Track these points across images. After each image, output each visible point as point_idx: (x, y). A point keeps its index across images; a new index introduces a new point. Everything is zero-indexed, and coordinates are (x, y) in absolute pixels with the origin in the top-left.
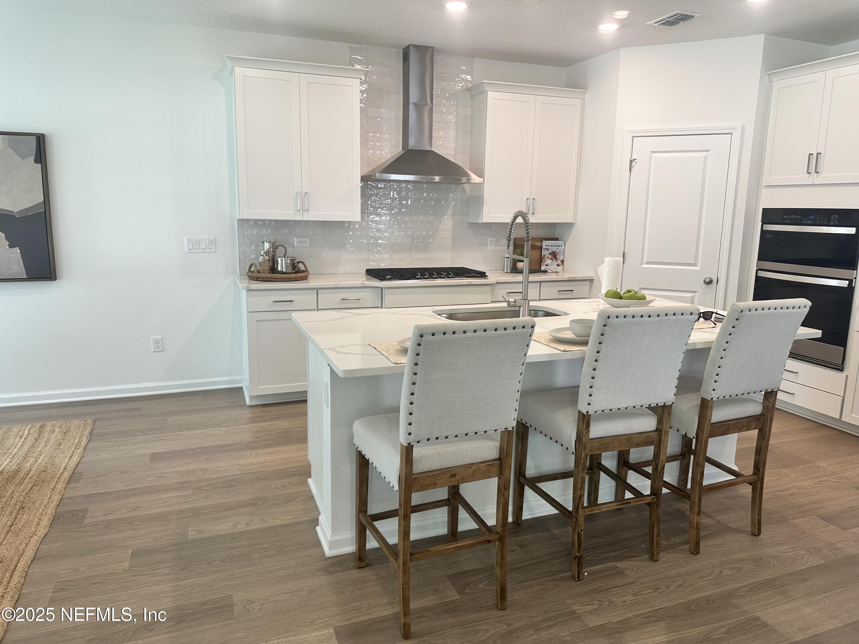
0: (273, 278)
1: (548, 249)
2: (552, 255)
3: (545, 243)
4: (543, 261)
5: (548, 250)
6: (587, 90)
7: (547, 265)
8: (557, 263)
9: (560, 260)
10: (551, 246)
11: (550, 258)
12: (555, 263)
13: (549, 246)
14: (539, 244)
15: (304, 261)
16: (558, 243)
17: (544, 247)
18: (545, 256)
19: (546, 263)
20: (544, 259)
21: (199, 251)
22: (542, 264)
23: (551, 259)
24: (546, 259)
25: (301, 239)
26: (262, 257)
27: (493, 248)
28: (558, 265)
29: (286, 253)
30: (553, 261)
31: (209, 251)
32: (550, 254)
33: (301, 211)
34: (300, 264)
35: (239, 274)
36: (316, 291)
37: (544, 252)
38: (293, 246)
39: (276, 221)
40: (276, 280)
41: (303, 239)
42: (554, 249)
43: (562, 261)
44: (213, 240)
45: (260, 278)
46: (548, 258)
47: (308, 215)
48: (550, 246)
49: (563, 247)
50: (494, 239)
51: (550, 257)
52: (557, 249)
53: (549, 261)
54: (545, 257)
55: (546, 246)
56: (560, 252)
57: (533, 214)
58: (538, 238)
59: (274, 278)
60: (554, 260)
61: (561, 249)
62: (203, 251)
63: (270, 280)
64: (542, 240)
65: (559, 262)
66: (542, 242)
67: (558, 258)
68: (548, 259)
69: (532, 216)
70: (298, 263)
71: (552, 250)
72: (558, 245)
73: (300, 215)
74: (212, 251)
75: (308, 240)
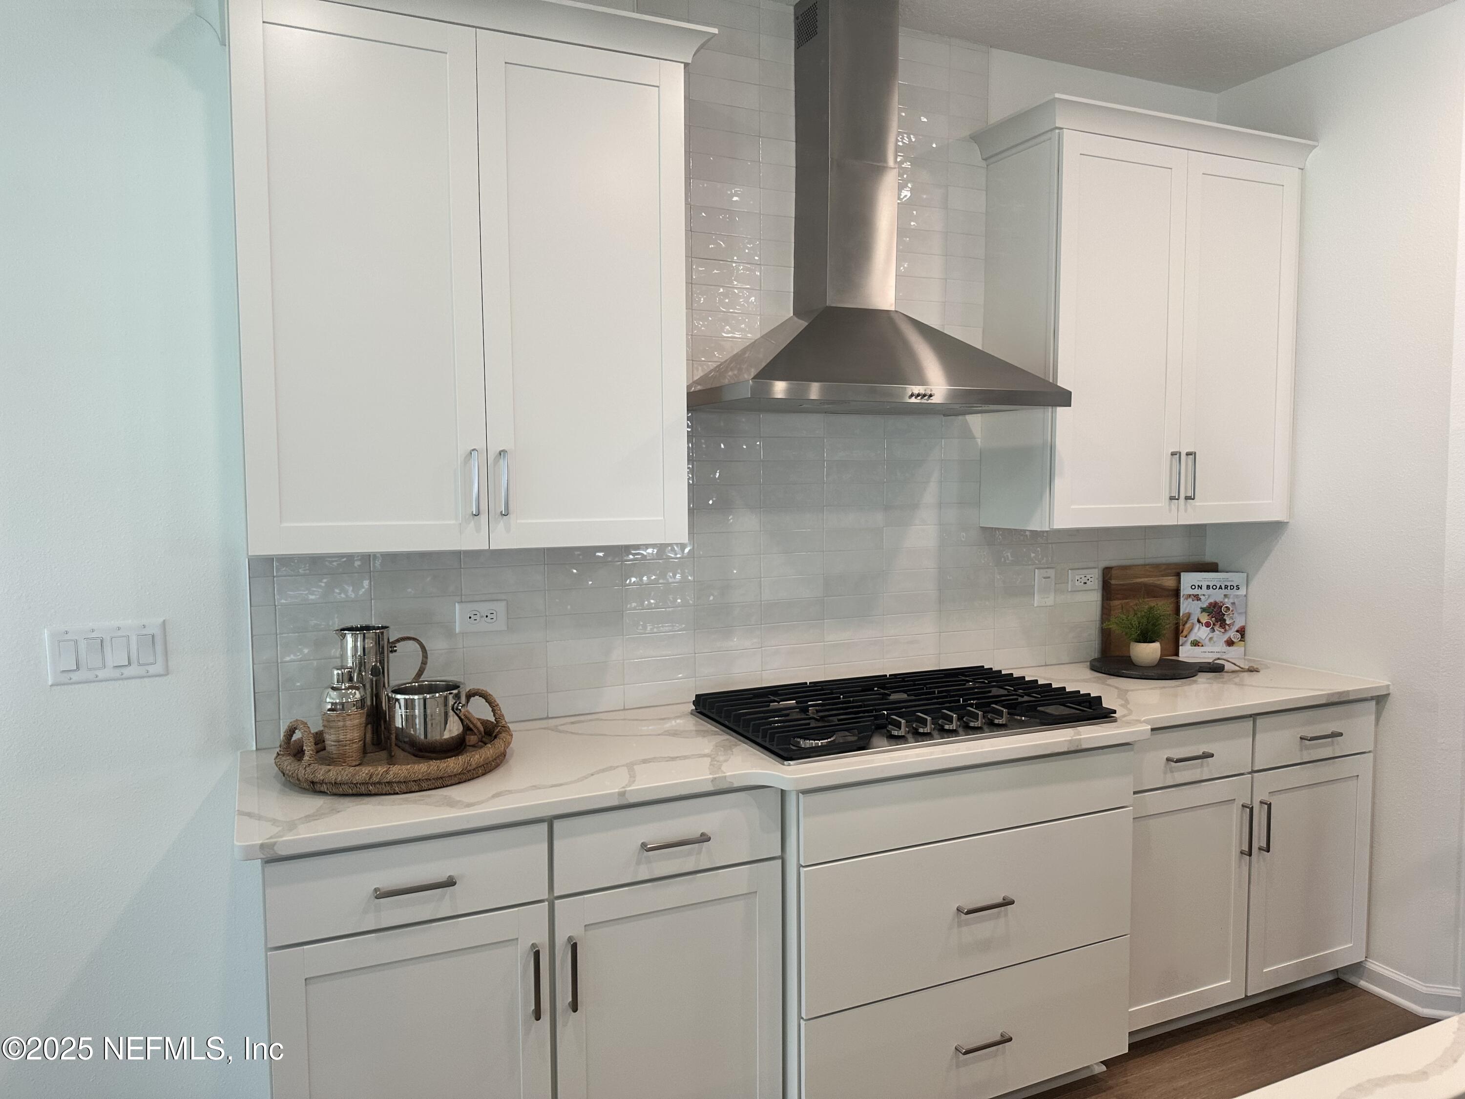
0: (374, 784)
1: (1197, 598)
2: (1210, 613)
3: (1188, 580)
4: (1185, 633)
5: (1199, 599)
6: (1317, 141)
7: (1196, 644)
8: (1226, 637)
9: (1236, 628)
10: (1208, 587)
11: (1204, 621)
12: (1220, 636)
13: (1200, 587)
14: (1169, 582)
15: (490, 691)
16: (1227, 580)
17: (1185, 590)
18: (1189, 616)
19: (1192, 637)
20: (1187, 626)
21: (101, 674)
22: (1181, 641)
23: (1207, 625)
24: (1193, 624)
25: (475, 606)
26: (334, 694)
27: (1050, 600)
28: (1230, 643)
29: (424, 663)
30: (1213, 630)
31: (141, 671)
32: (1203, 610)
33: (484, 517)
34: (477, 701)
35: (254, 748)
36: (544, 827)
37: (1186, 606)
38: (449, 633)
39: (392, 558)
40: (388, 789)
41: (484, 608)
42: (1217, 596)
43: (1242, 631)
44: (157, 631)
45: (322, 782)
46: (1199, 621)
47: (508, 529)
48: (1204, 587)
49: (1242, 592)
50: (1051, 573)
51: (1205, 618)
52: (1225, 596)
53: (1201, 633)
54: (1190, 622)
55: (1193, 587)
56: (1233, 604)
57: (1187, 498)
58: (1168, 566)
59: (379, 783)
60: (1216, 628)
61: (1237, 596)
62: (117, 673)
63: (363, 789)
64: (1178, 570)
65: (1232, 634)
66: (1178, 575)
67: (1228, 622)
68: (1198, 625)
69: (1185, 504)
70: (469, 696)
71: (1211, 600)
72: (1229, 584)
73: (478, 529)
74: (152, 670)
75: (500, 608)
